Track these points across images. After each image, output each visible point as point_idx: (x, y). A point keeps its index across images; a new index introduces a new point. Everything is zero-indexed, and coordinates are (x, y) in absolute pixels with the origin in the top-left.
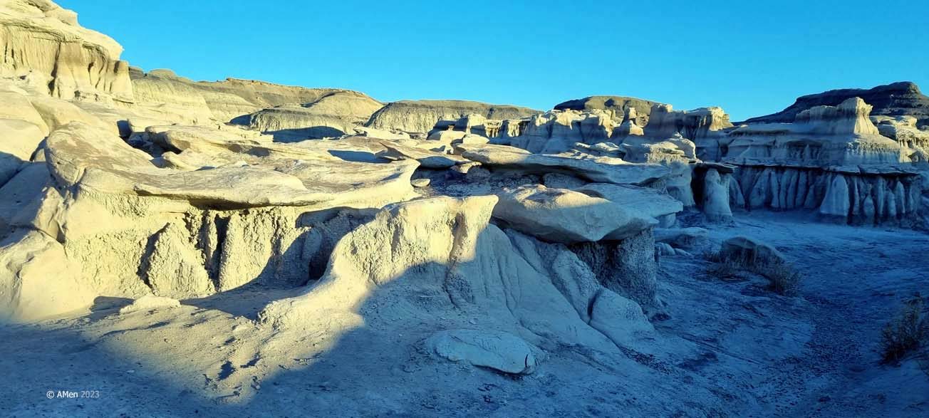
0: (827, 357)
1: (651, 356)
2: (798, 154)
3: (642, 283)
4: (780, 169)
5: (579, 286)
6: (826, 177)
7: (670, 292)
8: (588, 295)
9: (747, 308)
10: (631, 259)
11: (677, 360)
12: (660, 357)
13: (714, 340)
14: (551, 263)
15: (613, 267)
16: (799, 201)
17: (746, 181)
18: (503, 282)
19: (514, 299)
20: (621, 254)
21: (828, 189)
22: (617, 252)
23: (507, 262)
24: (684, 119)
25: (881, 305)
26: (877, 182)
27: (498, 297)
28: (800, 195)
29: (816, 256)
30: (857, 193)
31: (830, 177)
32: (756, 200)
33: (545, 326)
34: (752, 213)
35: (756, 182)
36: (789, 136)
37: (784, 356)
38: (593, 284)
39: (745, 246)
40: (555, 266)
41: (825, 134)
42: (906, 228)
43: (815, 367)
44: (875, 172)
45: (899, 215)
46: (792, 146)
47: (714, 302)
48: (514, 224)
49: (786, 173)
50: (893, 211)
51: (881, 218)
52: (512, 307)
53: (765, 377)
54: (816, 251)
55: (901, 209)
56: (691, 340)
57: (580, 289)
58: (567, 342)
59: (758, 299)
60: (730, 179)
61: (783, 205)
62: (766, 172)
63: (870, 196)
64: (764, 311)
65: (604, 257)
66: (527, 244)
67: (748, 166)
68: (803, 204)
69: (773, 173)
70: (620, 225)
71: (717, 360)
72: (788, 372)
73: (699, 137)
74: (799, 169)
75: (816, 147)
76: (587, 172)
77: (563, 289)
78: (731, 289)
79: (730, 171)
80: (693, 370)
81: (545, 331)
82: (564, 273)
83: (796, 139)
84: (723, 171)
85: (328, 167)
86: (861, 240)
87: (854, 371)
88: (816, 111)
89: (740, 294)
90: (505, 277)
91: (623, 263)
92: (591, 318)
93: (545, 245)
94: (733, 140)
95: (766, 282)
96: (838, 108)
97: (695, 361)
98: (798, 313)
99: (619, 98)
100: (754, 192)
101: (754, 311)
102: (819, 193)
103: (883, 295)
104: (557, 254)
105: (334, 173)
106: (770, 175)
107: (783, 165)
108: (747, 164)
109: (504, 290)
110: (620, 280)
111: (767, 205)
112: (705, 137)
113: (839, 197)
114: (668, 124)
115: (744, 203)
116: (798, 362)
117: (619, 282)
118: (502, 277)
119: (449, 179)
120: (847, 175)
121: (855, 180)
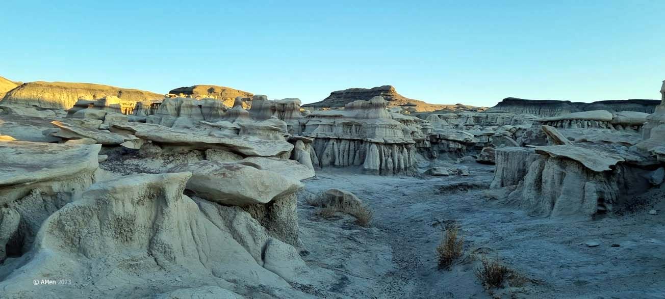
0: (406, 268)
1: (310, 285)
2: (349, 130)
3: (290, 230)
4: (339, 140)
5: (254, 238)
6: (365, 145)
7: (301, 233)
8: (261, 244)
9: (350, 239)
10: (283, 213)
11: (328, 286)
12: (316, 286)
13: (342, 266)
14: (231, 222)
15: (270, 219)
16: (351, 162)
17: (318, 148)
18: (196, 242)
19: (205, 254)
20: (276, 209)
21: (367, 153)
22: (273, 208)
23: (197, 224)
24: (276, 105)
25: (417, 228)
26: (394, 148)
27: (192, 255)
28: (351, 157)
29: (370, 197)
30: (383, 155)
31: (368, 145)
32: (326, 161)
33: (233, 273)
34: (324, 169)
35: (325, 148)
36: (342, 119)
37: (385, 272)
38: (264, 236)
39: (338, 195)
40: (235, 224)
41: (363, 118)
42: (410, 176)
43: (403, 276)
44: (392, 142)
45: (406, 168)
46: (345, 124)
47: (329, 237)
48: (199, 193)
49: (343, 142)
50: (403, 166)
51: (397, 171)
52: (204, 261)
53: (380, 289)
54: (369, 194)
55: (407, 165)
56: (327, 268)
57: (254, 240)
58: (252, 284)
59: (354, 231)
60: (310, 147)
61: (342, 164)
62: (331, 142)
63: (390, 157)
64: (361, 240)
65: (263, 212)
66: (211, 208)
67: (319, 138)
68: (353, 163)
69: (335, 143)
70: (283, 190)
71: (350, 281)
72: (390, 283)
73: (287, 118)
74: (350, 140)
75: (359, 125)
76: (240, 148)
77: (242, 242)
78: (334, 226)
79: (310, 142)
80: (340, 292)
81: (234, 278)
82: (242, 229)
83: (347, 121)
84: (306, 142)
85: (12, 148)
86: (389, 185)
87: (424, 276)
88: (357, 103)
89: (341, 229)
90: (196, 237)
91: (278, 217)
92: (264, 263)
93: (225, 208)
94: (308, 121)
95: (354, 219)
96: (369, 102)
97: (337, 284)
98: (378, 239)
99: (217, 87)
100: (324, 155)
101: (355, 241)
102: (362, 155)
103: (417, 221)
104: (235, 214)
105: (20, 153)
106: (333, 144)
107: (341, 138)
108: (319, 137)
109: (197, 248)
110: (275, 229)
111: (332, 164)
112: (291, 118)
113: (373, 159)
114: (266, 109)
115: (318, 163)
116: (393, 274)
117: (275, 231)
118: (194, 238)
119: (123, 154)
120: (377, 143)
121: (382, 147)
